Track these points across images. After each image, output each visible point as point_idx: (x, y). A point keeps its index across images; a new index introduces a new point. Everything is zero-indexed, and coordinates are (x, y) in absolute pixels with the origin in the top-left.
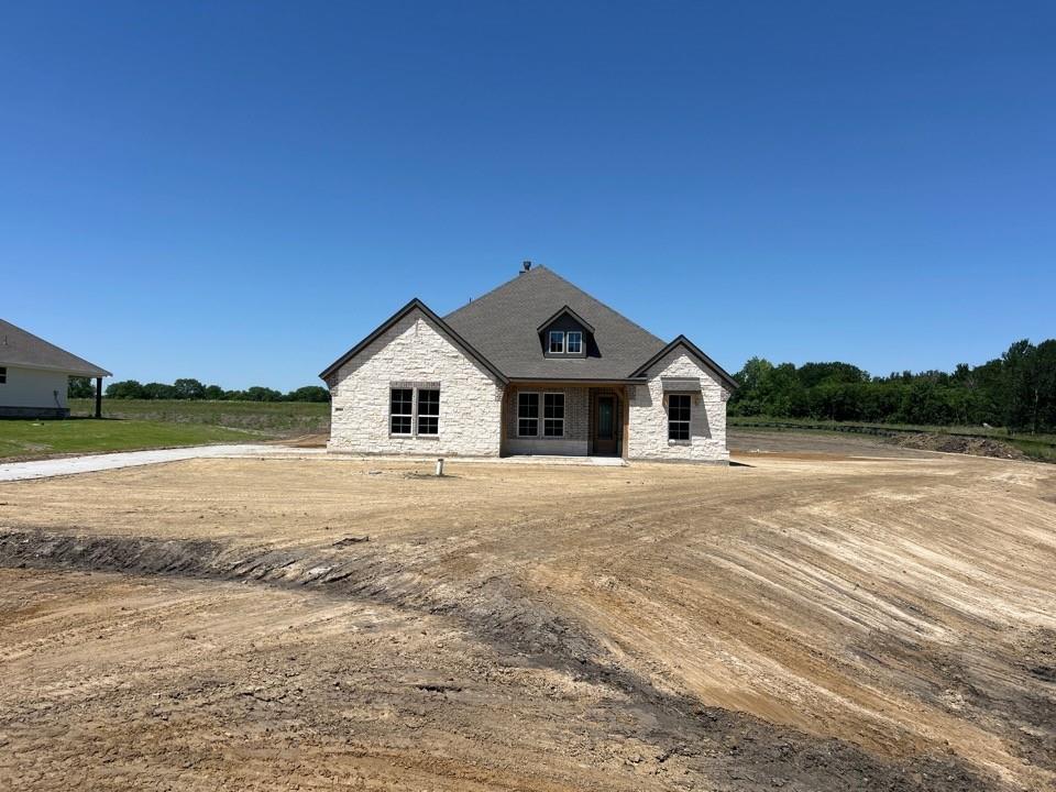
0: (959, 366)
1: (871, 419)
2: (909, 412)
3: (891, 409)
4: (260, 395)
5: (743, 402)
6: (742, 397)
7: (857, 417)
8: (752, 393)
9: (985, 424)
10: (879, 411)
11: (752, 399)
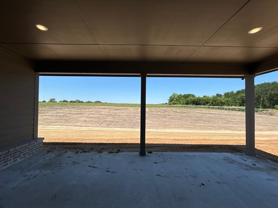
0: (217, 94)
1: (204, 105)
2: (212, 103)
3: (207, 103)
4: (89, 102)
5: (172, 102)
6: (172, 101)
7: (200, 104)
8: (175, 100)
9: (233, 106)
10: (205, 103)
11: (174, 101)
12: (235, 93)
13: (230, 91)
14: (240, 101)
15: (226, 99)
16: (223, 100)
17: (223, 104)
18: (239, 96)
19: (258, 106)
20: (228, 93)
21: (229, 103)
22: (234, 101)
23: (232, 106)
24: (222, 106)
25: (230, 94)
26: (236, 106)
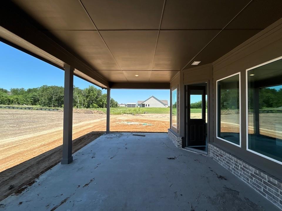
12: (26, 90)
13: (20, 88)
14: (32, 100)
15: (15, 96)
16: (11, 97)
17: (10, 102)
18: (31, 95)
19: (50, 105)
20: (17, 90)
21: (19, 101)
22: (26, 99)
23: (23, 104)
24: (9, 104)
25: (19, 91)
26: (27, 105)
